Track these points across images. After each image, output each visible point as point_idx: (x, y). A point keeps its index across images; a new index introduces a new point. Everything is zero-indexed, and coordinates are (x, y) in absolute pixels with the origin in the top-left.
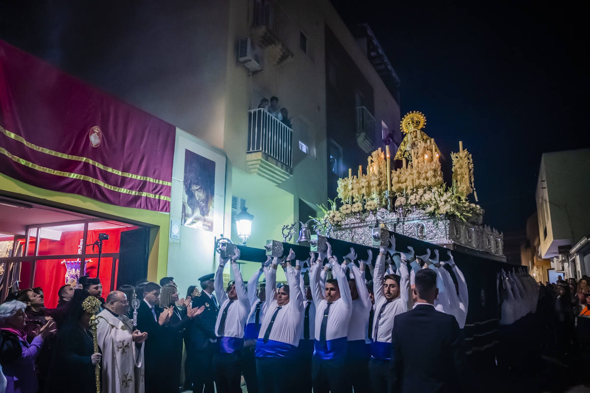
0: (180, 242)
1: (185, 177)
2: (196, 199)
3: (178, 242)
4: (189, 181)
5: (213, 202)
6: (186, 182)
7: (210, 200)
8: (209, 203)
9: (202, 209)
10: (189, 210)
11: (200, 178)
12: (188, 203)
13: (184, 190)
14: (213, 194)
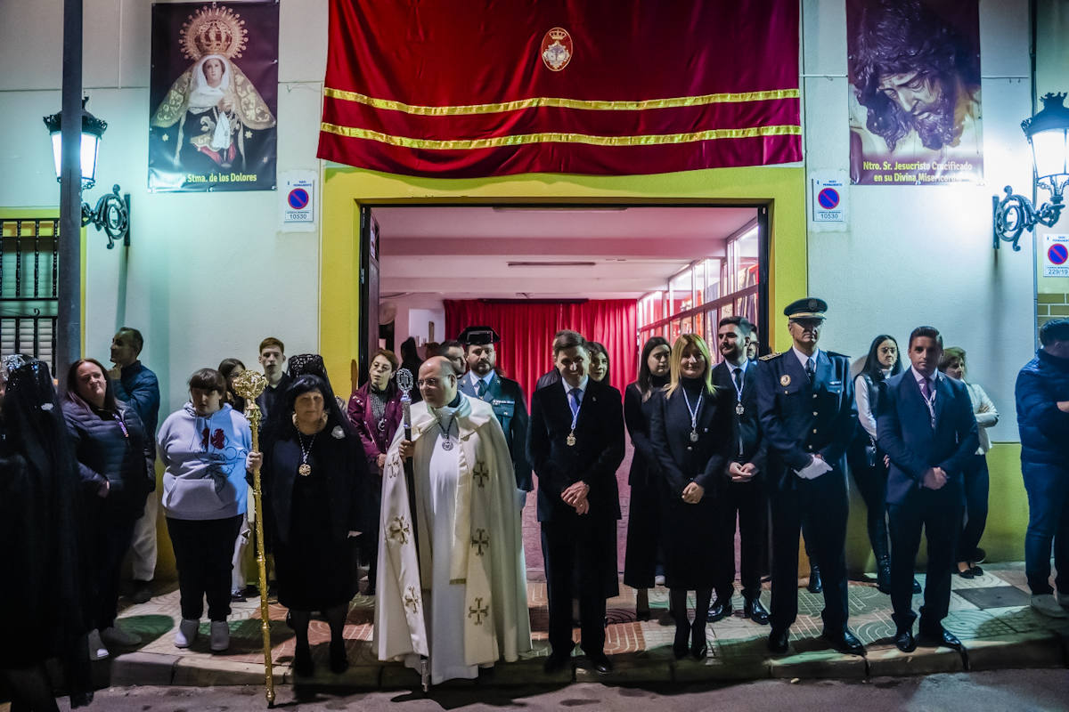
0: (849, 226)
1: (853, 65)
2: (902, 109)
3: (843, 227)
4: (870, 70)
5: (978, 103)
6: (857, 74)
7: (961, 99)
8: (959, 112)
9: (931, 130)
10: (875, 144)
11: (913, 53)
12: (870, 126)
13: (854, 98)
14: (973, 80)
